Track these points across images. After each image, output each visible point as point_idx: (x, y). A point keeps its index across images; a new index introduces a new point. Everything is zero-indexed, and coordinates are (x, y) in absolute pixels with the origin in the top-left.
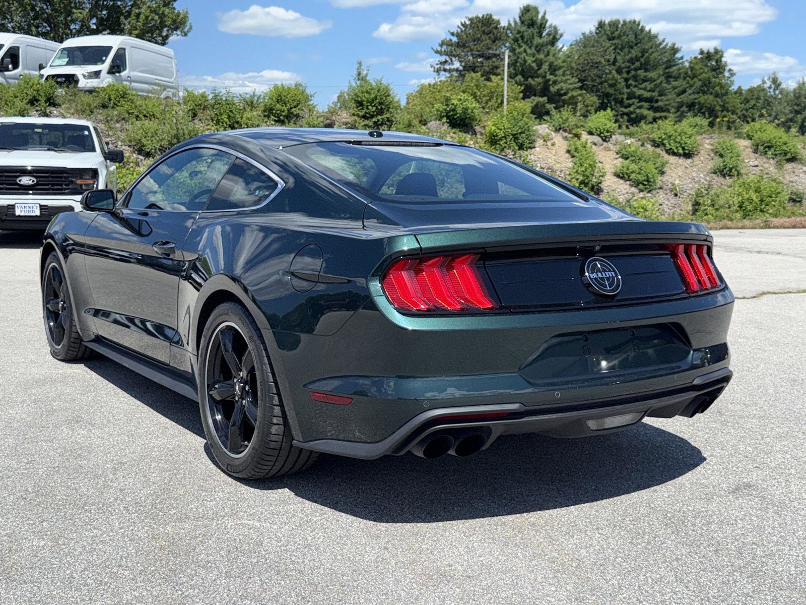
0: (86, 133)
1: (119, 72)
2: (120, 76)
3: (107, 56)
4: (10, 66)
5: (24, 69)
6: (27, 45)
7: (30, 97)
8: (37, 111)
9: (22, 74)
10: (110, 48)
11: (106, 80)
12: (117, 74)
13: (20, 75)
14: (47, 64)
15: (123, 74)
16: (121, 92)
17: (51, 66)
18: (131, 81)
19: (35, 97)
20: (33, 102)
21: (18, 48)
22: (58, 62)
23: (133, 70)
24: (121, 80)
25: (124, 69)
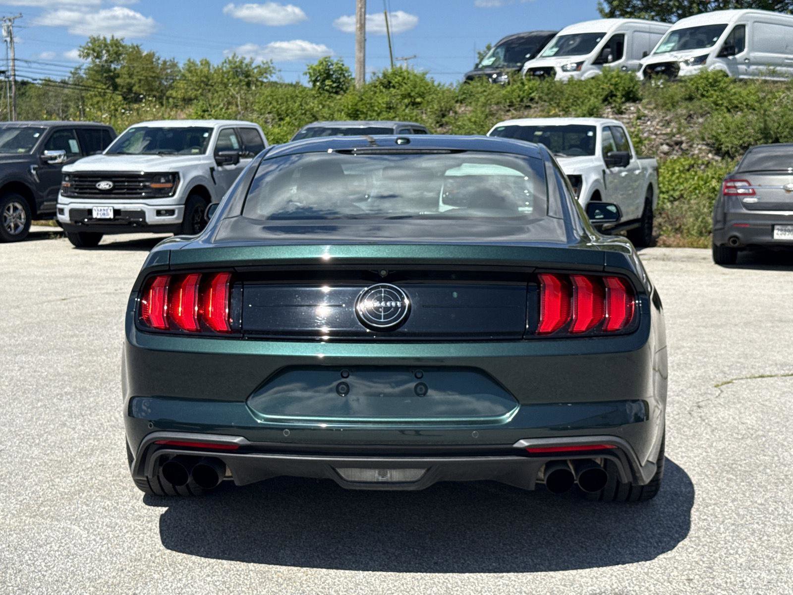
0: (590, 134)
1: (734, 54)
2: (735, 59)
3: (719, 36)
4: (610, 57)
5: (628, 59)
6: (635, 31)
7: (606, 93)
8: (612, 108)
9: (626, 65)
10: (724, 26)
11: (716, 65)
12: (731, 57)
13: (623, 67)
14: (650, 52)
15: (738, 56)
16: (711, 80)
17: (655, 53)
18: (750, 64)
19: (612, 91)
20: (608, 99)
21: (623, 35)
22: (664, 48)
23: (753, 49)
24: (736, 63)
25: (741, 50)
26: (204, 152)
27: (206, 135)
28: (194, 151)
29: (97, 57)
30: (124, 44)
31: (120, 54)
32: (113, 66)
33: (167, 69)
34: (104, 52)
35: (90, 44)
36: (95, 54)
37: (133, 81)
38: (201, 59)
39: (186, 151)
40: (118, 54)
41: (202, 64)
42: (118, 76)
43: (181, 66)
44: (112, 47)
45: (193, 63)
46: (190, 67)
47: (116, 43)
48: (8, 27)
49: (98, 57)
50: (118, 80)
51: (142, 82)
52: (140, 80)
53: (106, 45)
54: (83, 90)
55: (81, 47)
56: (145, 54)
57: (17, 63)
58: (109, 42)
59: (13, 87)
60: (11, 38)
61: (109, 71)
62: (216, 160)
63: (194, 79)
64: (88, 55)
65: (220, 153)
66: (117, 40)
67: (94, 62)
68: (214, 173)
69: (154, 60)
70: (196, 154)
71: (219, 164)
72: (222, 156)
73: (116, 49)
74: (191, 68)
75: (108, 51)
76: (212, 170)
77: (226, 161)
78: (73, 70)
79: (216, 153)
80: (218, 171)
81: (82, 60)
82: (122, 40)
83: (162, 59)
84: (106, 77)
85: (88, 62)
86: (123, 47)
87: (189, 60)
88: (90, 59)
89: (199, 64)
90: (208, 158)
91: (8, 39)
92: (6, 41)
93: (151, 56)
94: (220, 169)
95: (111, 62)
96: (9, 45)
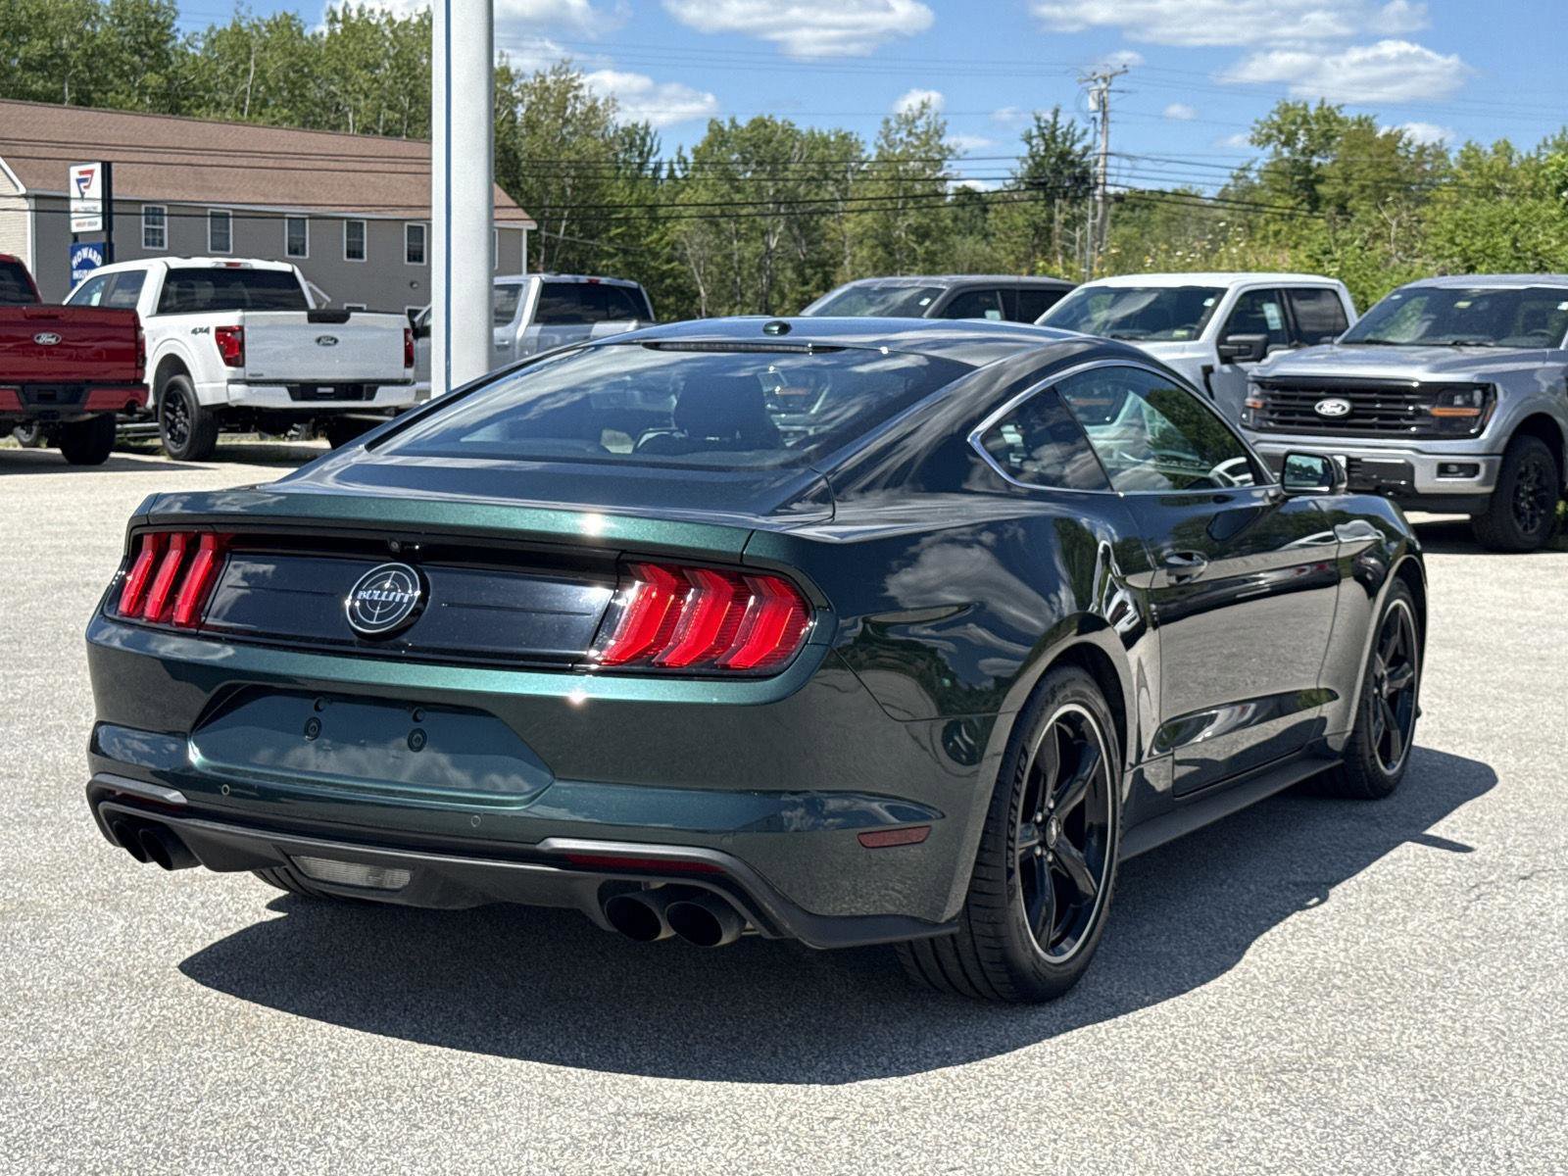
26: (1197, 337)
27: (1209, 302)
28: (1179, 333)
29: (1285, 144)
30: (1341, 116)
31: (1333, 137)
32: (1316, 160)
33: (1425, 162)
34: (1301, 132)
35: (1276, 118)
36: (1283, 138)
37: (1350, 190)
38: (1493, 141)
39: (1162, 334)
40: (1328, 137)
41: (1496, 152)
42: (1320, 180)
43: (1453, 156)
44: (1317, 123)
45: (1474, 149)
46: (1468, 158)
47: (1327, 116)
48: (1101, 92)
49: (1289, 142)
50: (1321, 189)
51: (1368, 191)
52: (1363, 188)
53: (1306, 121)
54: (1248, 210)
55: (1257, 122)
56: (1380, 135)
57: (1112, 161)
58: (1312, 112)
59: (1100, 207)
60: (1104, 113)
61: (1308, 170)
62: (1220, 352)
63: (1474, 183)
64: (1269, 138)
65: (1230, 338)
66: (1329, 109)
67: (1278, 153)
68: (1212, 377)
69: (1401, 144)
70: (1182, 339)
71: (1226, 359)
72: (1234, 343)
73: (1325, 126)
74: (1471, 158)
75: (1309, 131)
76: (1208, 371)
77: (1240, 353)
78: (1235, 172)
79: (1221, 339)
80: (1221, 372)
81: (1256, 151)
82: (1339, 107)
83: (1417, 142)
84: (1300, 182)
85: (1264, 156)
86: (1341, 122)
87: (1468, 145)
88: (1270, 149)
89: (1490, 151)
90: (1203, 348)
91: (1099, 116)
92: (1094, 119)
93: (1393, 139)
94: (1226, 368)
95: (1313, 153)
96: (1099, 128)
